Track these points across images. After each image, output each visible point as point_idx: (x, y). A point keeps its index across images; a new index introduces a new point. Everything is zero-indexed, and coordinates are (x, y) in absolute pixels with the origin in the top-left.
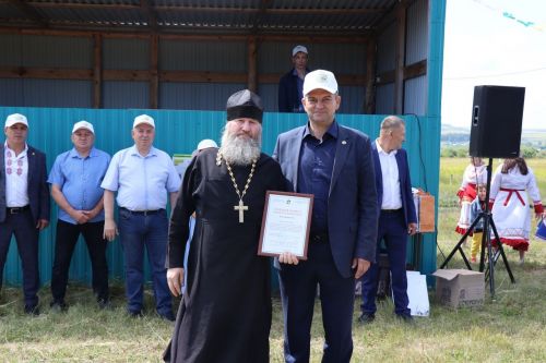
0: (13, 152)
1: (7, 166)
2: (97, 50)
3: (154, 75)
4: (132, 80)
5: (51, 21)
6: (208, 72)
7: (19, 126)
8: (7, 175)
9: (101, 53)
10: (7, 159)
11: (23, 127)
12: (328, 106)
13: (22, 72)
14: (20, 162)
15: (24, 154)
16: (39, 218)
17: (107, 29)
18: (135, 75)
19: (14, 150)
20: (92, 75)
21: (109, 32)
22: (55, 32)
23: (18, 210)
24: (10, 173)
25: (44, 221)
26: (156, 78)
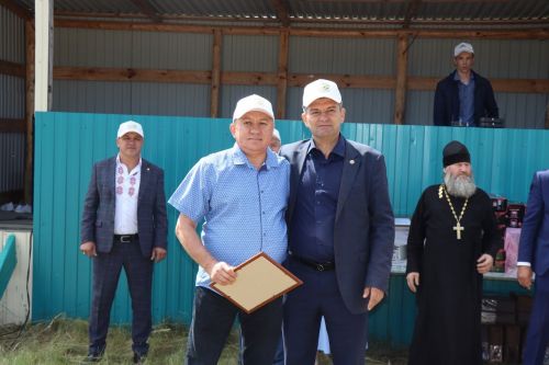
0: (125, 168)
1: (117, 185)
2: (217, 49)
3: (283, 78)
4: (257, 84)
5: (166, 15)
6: (347, 76)
7: (132, 136)
8: (118, 196)
9: (221, 53)
10: (118, 175)
11: (137, 137)
12: (333, 118)
13: (131, 74)
14: (133, 180)
15: (138, 169)
16: (153, 246)
17: (230, 23)
18: (259, 78)
19: (127, 165)
20: (210, 78)
21: (231, 28)
22: (169, 28)
23: (130, 237)
24: (121, 193)
25: (159, 250)
26: (285, 81)
